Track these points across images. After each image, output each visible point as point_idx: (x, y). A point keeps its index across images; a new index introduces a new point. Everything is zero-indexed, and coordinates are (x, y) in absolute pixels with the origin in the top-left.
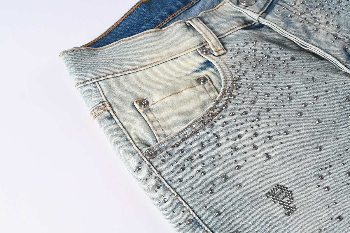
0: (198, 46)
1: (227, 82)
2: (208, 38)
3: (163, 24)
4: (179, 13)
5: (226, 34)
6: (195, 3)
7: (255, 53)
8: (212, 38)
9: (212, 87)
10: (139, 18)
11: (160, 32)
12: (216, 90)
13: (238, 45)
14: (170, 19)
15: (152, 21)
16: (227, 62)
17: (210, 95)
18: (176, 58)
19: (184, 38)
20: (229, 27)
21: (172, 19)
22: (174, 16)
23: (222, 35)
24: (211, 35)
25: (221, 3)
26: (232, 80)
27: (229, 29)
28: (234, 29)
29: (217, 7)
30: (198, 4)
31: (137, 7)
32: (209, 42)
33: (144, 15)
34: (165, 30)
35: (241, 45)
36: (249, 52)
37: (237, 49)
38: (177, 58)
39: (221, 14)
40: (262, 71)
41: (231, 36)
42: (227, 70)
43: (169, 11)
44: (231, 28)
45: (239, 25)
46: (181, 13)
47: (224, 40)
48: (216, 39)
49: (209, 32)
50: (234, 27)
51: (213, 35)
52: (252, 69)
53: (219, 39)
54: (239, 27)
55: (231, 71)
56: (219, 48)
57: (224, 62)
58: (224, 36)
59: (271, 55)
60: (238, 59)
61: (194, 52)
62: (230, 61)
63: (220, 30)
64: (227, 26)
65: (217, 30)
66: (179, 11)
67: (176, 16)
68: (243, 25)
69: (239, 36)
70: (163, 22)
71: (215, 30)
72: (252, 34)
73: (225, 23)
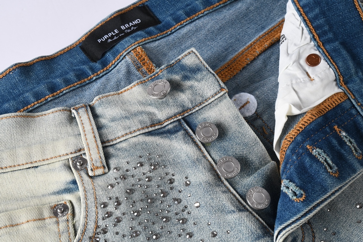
0: (72, 153)
1: (86, 234)
2: (88, 145)
3: (35, 105)
4: (65, 92)
5: (118, 141)
6: (94, 78)
7: (148, 183)
8: (93, 145)
9: (70, 225)
10: (6, 89)
11: (30, 119)
12: (73, 232)
13: (128, 163)
14: (47, 99)
15: (21, 98)
16: (100, 192)
17: (61, 240)
18: (35, 167)
19: (59, 135)
20: (125, 129)
21: (51, 100)
22: (56, 95)
23: (112, 140)
24: (94, 139)
25: (130, 84)
26: (94, 230)
27: (124, 133)
28: (131, 133)
29: (123, 90)
30: (98, 81)
31: (9, 73)
32: (86, 151)
33: (14, 86)
34: (38, 116)
35: (133, 164)
36: (140, 180)
37: (125, 169)
38: (37, 167)
39: (123, 103)
40: (144, 224)
41: (124, 145)
42: (94, 209)
43: (51, 87)
44: (128, 131)
45: (141, 127)
46: (68, 91)
47: (111, 150)
48: (99, 147)
49: (93, 135)
50: (132, 130)
51: (96, 141)
52: (132, 216)
53: (104, 148)
54: (139, 130)
55: (98, 213)
56: (97, 164)
57: (96, 193)
58: (114, 143)
59: (170, 192)
60: (118, 191)
61: (64, 162)
62: (103, 193)
63: (112, 132)
64: (122, 126)
65: (106, 131)
66: (65, 88)
67: (59, 96)
68: (147, 127)
69: (135, 146)
70: (36, 103)
71: (104, 131)
72: (156, 145)
73: (122, 121)
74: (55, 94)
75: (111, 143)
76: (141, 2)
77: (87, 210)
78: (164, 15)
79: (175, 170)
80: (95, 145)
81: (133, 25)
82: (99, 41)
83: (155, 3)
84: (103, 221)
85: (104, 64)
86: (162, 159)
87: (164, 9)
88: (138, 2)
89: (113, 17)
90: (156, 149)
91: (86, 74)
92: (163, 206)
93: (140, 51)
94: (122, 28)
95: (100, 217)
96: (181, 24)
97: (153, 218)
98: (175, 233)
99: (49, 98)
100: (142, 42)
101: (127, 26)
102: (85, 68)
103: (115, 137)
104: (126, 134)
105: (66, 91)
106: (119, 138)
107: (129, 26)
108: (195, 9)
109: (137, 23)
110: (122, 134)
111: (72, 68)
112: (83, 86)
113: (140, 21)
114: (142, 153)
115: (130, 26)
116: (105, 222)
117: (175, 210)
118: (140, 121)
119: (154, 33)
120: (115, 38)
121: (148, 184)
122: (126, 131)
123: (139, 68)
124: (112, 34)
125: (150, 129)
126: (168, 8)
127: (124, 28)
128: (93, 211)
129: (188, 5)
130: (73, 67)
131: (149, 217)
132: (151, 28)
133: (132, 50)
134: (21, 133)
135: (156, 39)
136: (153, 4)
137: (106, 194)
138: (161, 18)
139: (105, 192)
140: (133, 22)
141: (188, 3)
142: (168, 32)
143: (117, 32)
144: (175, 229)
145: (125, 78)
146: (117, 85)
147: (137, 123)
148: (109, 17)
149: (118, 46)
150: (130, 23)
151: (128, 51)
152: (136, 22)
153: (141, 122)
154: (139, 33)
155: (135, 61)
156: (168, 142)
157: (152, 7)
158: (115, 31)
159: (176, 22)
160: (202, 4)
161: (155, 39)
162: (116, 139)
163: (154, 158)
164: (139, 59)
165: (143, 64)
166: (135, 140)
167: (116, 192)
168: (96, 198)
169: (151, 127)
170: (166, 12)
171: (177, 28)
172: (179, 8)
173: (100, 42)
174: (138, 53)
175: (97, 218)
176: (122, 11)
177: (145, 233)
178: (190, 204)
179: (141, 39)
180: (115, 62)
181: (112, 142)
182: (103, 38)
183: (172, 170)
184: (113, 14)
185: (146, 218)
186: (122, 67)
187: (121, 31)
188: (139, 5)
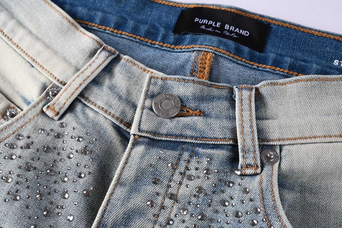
0: (58, 80)
5: (92, 106)
6: (156, 46)
16: (29, 126)
18: (32, 65)
24: (78, 86)
28: (106, 111)
38: (33, 67)
40: (21, 179)
41: (91, 114)
42: (11, 132)
43: (120, 23)
44: (106, 108)
45: (117, 116)
46: (126, 37)
47: (79, 107)
48: (73, 96)
49: (81, 82)
50: (110, 110)
51: (77, 89)
52: (23, 165)
53: (77, 100)
54: (113, 116)
55: (9, 137)
56: (56, 107)
57: (27, 123)
58: (88, 105)
59: (70, 182)
60: (39, 139)
61: (47, 81)
62: (30, 129)
63: (98, 95)
64: (108, 100)
65: (95, 90)
66: (127, 34)
67: (117, 35)
68: (121, 122)
69: (97, 124)
70: (97, 25)
71: (94, 88)
72: (111, 141)
73: (113, 96)
74: (116, 31)
75: (86, 103)
76: (270, 20)
77: (6, 127)
78: (274, 49)
79: (95, 172)
80: (72, 91)
81: (238, 32)
82: (197, 20)
83: (280, 33)
84: (4, 146)
85: (177, 42)
86: (99, 154)
87: (282, 44)
88: (267, 18)
89: (229, 10)
90: (106, 143)
91: (156, 37)
92: (53, 186)
93: (208, 58)
94: (226, 27)
95: (6, 141)
96: (274, 70)
97: (33, 184)
98: (30, 212)
99: (108, 30)
100: (220, 52)
101: (232, 28)
102: (162, 31)
103: (95, 101)
104: (102, 108)
105: (125, 37)
106: (95, 105)
107: (233, 30)
108: (306, 69)
109: (243, 34)
110: (100, 105)
111: (154, 22)
112: (143, 44)
113: (248, 35)
114: (93, 133)
115: (235, 31)
116: (5, 148)
117: (55, 200)
118: (124, 111)
119: (243, 55)
120: (210, 29)
121: (65, 159)
122: (105, 106)
123: (195, 71)
124: (213, 23)
125: (122, 126)
126: (285, 47)
127: (227, 28)
128: (9, 132)
129: (304, 61)
130: (156, 23)
131: (32, 180)
132: (246, 49)
133: (205, 51)
134: (56, 34)
135: (236, 61)
136: (278, 31)
137: (31, 131)
138: (269, 49)
139: (33, 129)
140: (241, 31)
141: (307, 59)
142: (255, 65)
143: (218, 26)
144: (34, 210)
145: (174, 69)
146: (163, 68)
147: (120, 109)
148: (227, 8)
149: (201, 37)
150: (238, 29)
151: (200, 49)
152: (243, 32)
153: (123, 113)
154: (231, 43)
155: (196, 63)
156: (121, 150)
157: (274, 33)
158: (218, 23)
159: (273, 64)
160: (316, 71)
161: (234, 60)
162: (92, 103)
163: (95, 146)
164: (200, 64)
165: (200, 71)
166: (102, 119)
167: (38, 138)
168: (22, 127)
169: (125, 125)
170: (279, 49)
171: (267, 69)
172: (294, 56)
173: (195, 21)
174: (204, 58)
175: (4, 140)
176: (243, 12)
177: (13, 186)
178: (68, 209)
179: (223, 50)
180: (185, 48)
181: (88, 102)
182: (203, 20)
183: (94, 170)
184: (232, 8)
185: (29, 177)
186: (183, 57)
187: (222, 28)
188: (264, 21)
